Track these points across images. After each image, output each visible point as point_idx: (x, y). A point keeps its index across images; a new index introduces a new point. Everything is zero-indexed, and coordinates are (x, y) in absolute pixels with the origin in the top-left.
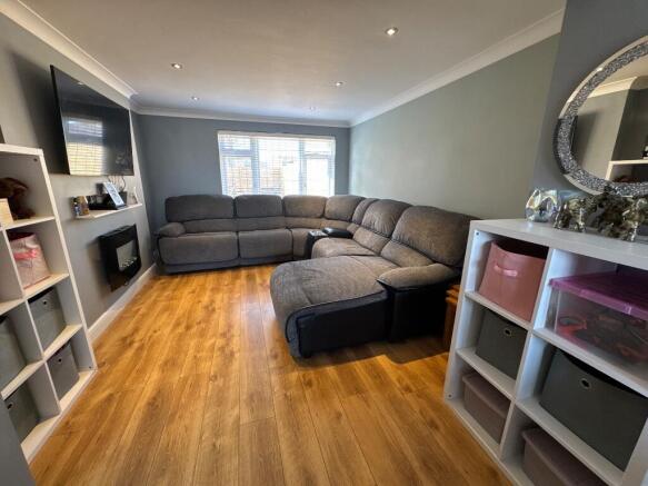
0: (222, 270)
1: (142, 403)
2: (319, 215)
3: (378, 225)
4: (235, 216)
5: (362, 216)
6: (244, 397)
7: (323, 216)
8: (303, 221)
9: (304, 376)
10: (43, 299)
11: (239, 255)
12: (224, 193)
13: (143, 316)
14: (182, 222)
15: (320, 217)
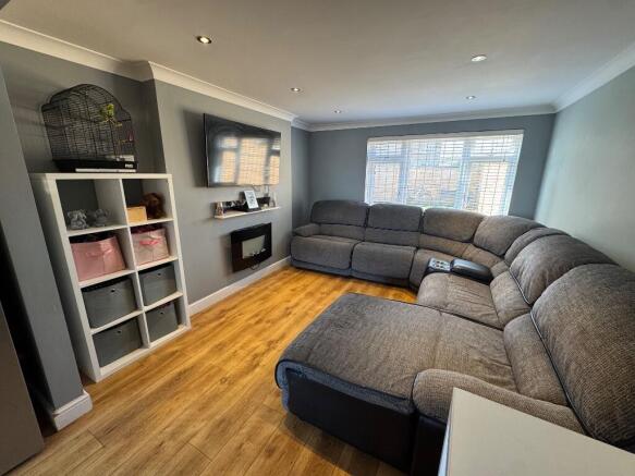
0: (334, 276)
1: (178, 370)
2: (465, 238)
3: (525, 277)
4: (366, 225)
5: (515, 255)
6: (218, 417)
7: (470, 241)
8: (441, 242)
9: (276, 437)
10: (159, 271)
11: (350, 266)
12: (366, 201)
13: (250, 297)
14: (320, 224)
15: (466, 242)
